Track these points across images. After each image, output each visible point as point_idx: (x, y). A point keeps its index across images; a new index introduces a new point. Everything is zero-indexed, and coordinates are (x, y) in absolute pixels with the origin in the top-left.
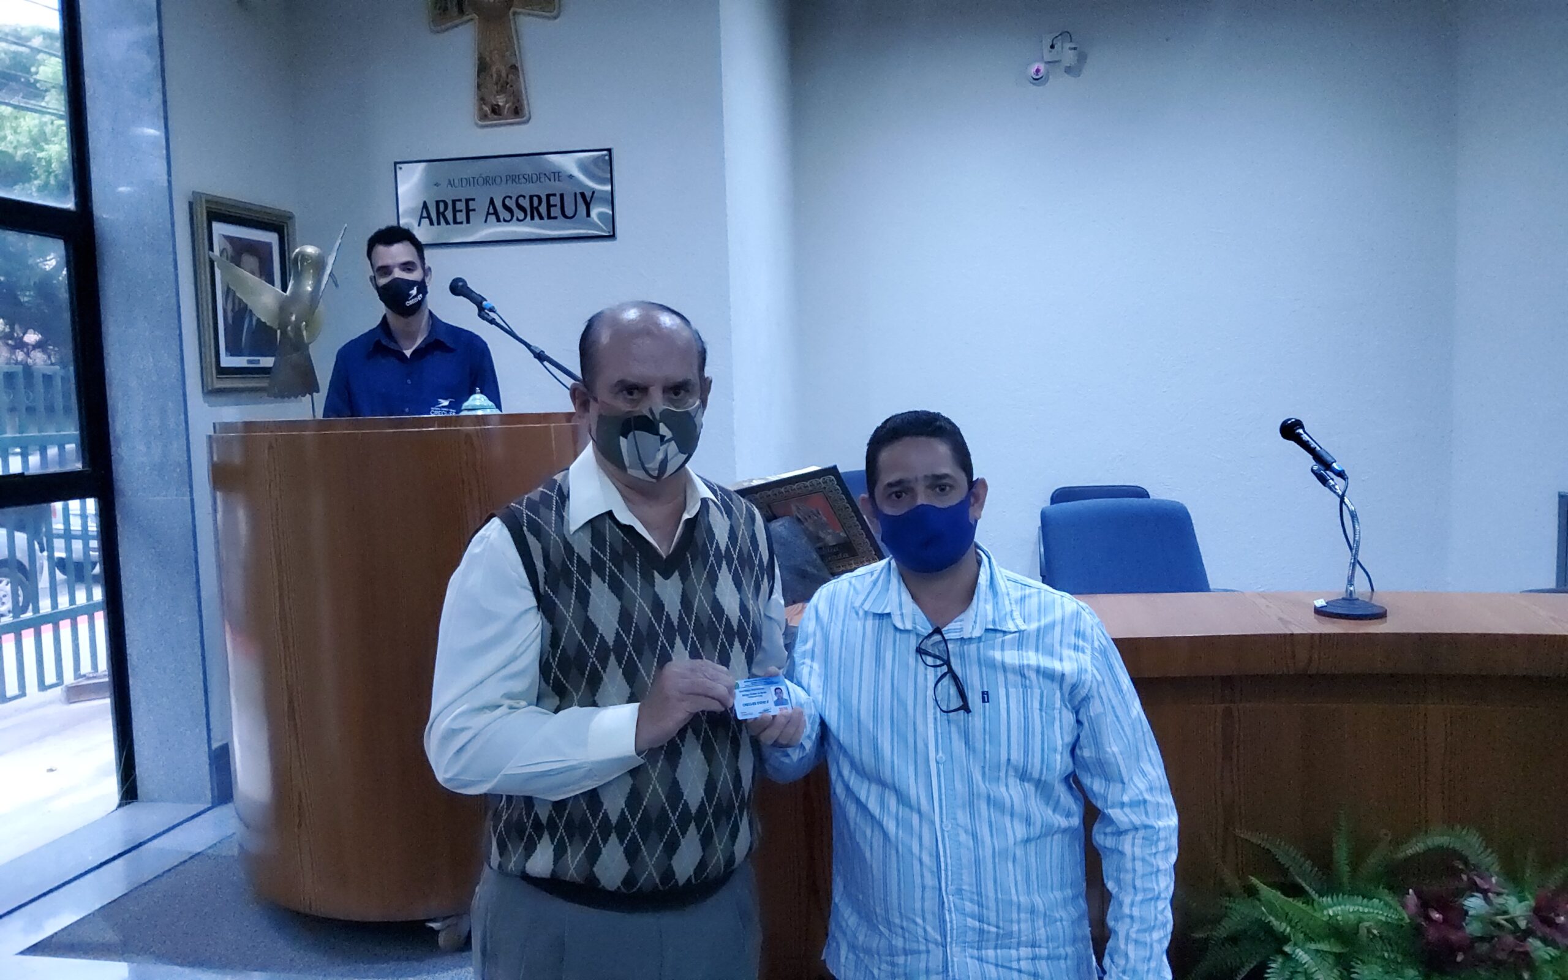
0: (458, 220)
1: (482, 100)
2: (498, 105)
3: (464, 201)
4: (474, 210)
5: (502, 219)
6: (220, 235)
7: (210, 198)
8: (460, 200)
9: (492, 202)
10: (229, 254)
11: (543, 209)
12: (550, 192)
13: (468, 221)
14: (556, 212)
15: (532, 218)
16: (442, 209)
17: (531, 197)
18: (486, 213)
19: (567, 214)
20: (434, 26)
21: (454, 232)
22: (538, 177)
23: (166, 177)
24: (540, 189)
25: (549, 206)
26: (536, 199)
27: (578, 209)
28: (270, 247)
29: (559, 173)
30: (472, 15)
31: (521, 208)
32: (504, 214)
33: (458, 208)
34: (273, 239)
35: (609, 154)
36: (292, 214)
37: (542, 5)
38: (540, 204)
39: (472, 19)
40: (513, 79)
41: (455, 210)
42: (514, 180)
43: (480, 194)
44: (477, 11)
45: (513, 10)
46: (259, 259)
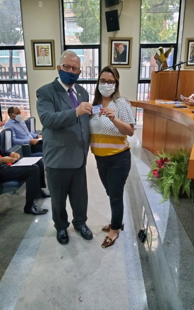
7: (188, 39)
23: (182, 37)
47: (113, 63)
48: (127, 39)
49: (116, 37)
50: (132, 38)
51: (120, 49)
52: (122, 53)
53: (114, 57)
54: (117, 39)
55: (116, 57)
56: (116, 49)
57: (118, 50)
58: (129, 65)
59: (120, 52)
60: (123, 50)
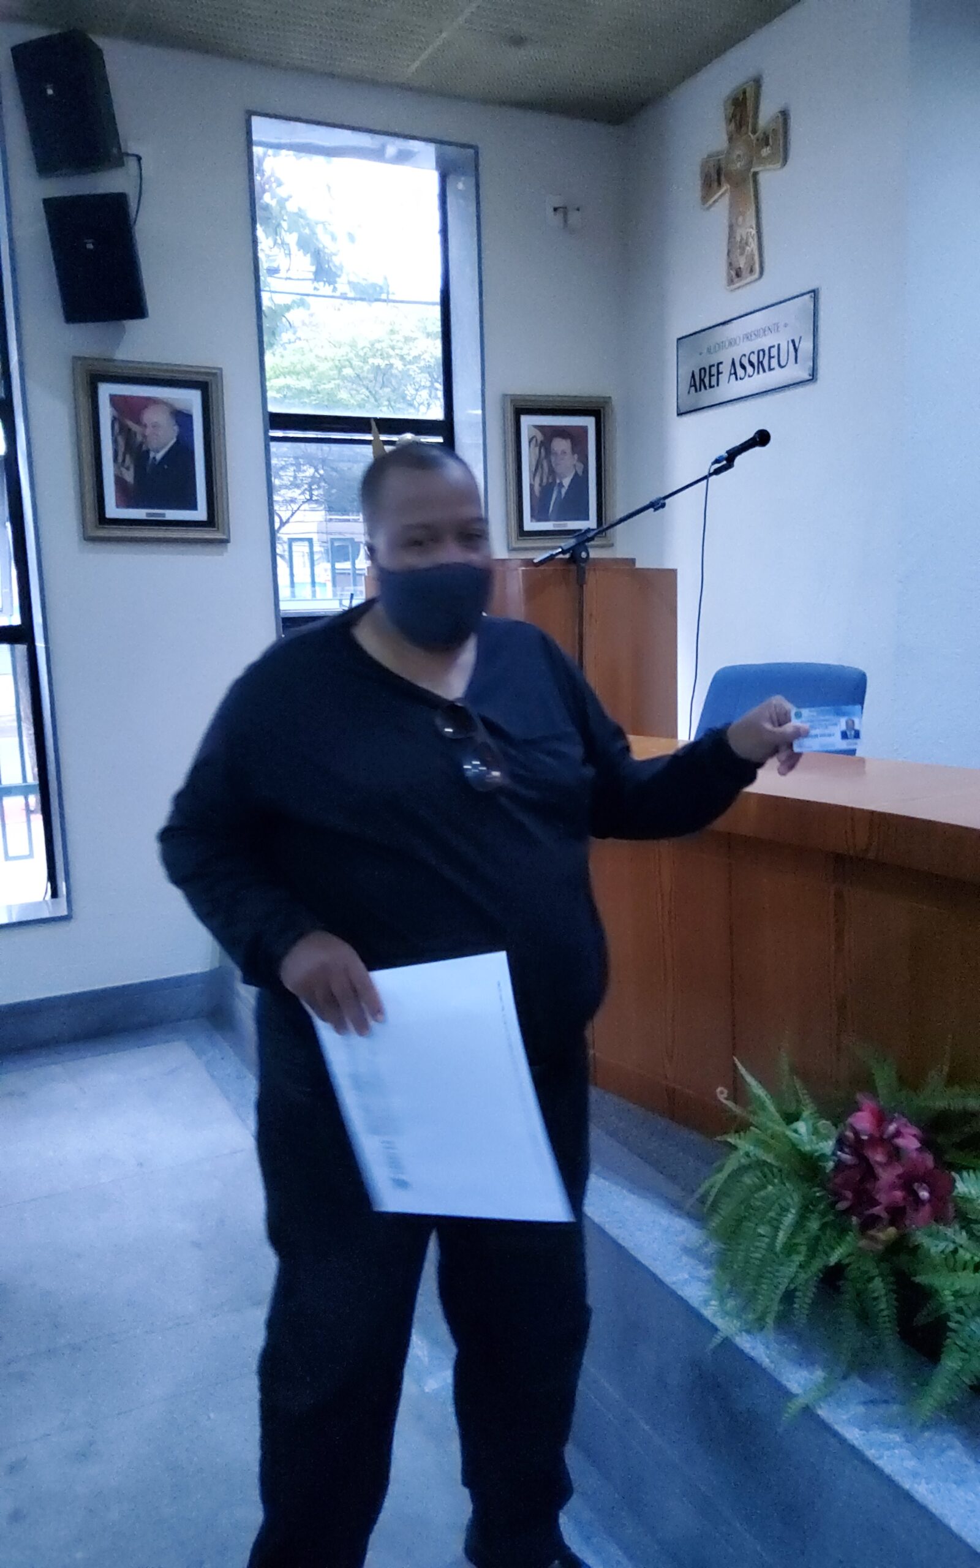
0: (712, 385)
1: (730, 264)
2: (740, 268)
3: (716, 366)
4: (722, 373)
5: (738, 377)
6: (528, 426)
7: (513, 398)
8: (713, 366)
9: (733, 364)
11: (766, 363)
12: (770, 346)
13: (718, 385)
14: (774, 362)
15: (758, 372)
16: (703, 377)
17: (759, 352)
18: (729, 373)
19: (783, 363)
20: (703, 204)
21: (708, 396)
22: (764, 331)
23: (480, 387)
24: (764, 342)
25: (770, 357)
26: (761, 353)
27: (790, 357)
28: (584, 430)
29: (778, 323)
30: (726, 187)
31: (752, 364)
32: (740, 372)
33: (712, 373)
34: (589, 422)
35: (815, 295)
36: (610, 397)
37: (771, 159)
38: (764, 357)
39: (726, 191)
40: (751, 240)
41: (711, 375)
42: (748, 338)
43: (726, 356)
44: (728, 181)
45: (753, 170)
46: (571, 441)
48: (193, 378)
49: (115, 358)
50: (217, 374)
51: (148, 432)
52: (163, 458)
53: (119, 481)
54: (127, 372)
55: (129, 476)
56: (122, 431)
57: (139, 438)
58: (214, 526)
59: (155, 446)
60: (173, 439)
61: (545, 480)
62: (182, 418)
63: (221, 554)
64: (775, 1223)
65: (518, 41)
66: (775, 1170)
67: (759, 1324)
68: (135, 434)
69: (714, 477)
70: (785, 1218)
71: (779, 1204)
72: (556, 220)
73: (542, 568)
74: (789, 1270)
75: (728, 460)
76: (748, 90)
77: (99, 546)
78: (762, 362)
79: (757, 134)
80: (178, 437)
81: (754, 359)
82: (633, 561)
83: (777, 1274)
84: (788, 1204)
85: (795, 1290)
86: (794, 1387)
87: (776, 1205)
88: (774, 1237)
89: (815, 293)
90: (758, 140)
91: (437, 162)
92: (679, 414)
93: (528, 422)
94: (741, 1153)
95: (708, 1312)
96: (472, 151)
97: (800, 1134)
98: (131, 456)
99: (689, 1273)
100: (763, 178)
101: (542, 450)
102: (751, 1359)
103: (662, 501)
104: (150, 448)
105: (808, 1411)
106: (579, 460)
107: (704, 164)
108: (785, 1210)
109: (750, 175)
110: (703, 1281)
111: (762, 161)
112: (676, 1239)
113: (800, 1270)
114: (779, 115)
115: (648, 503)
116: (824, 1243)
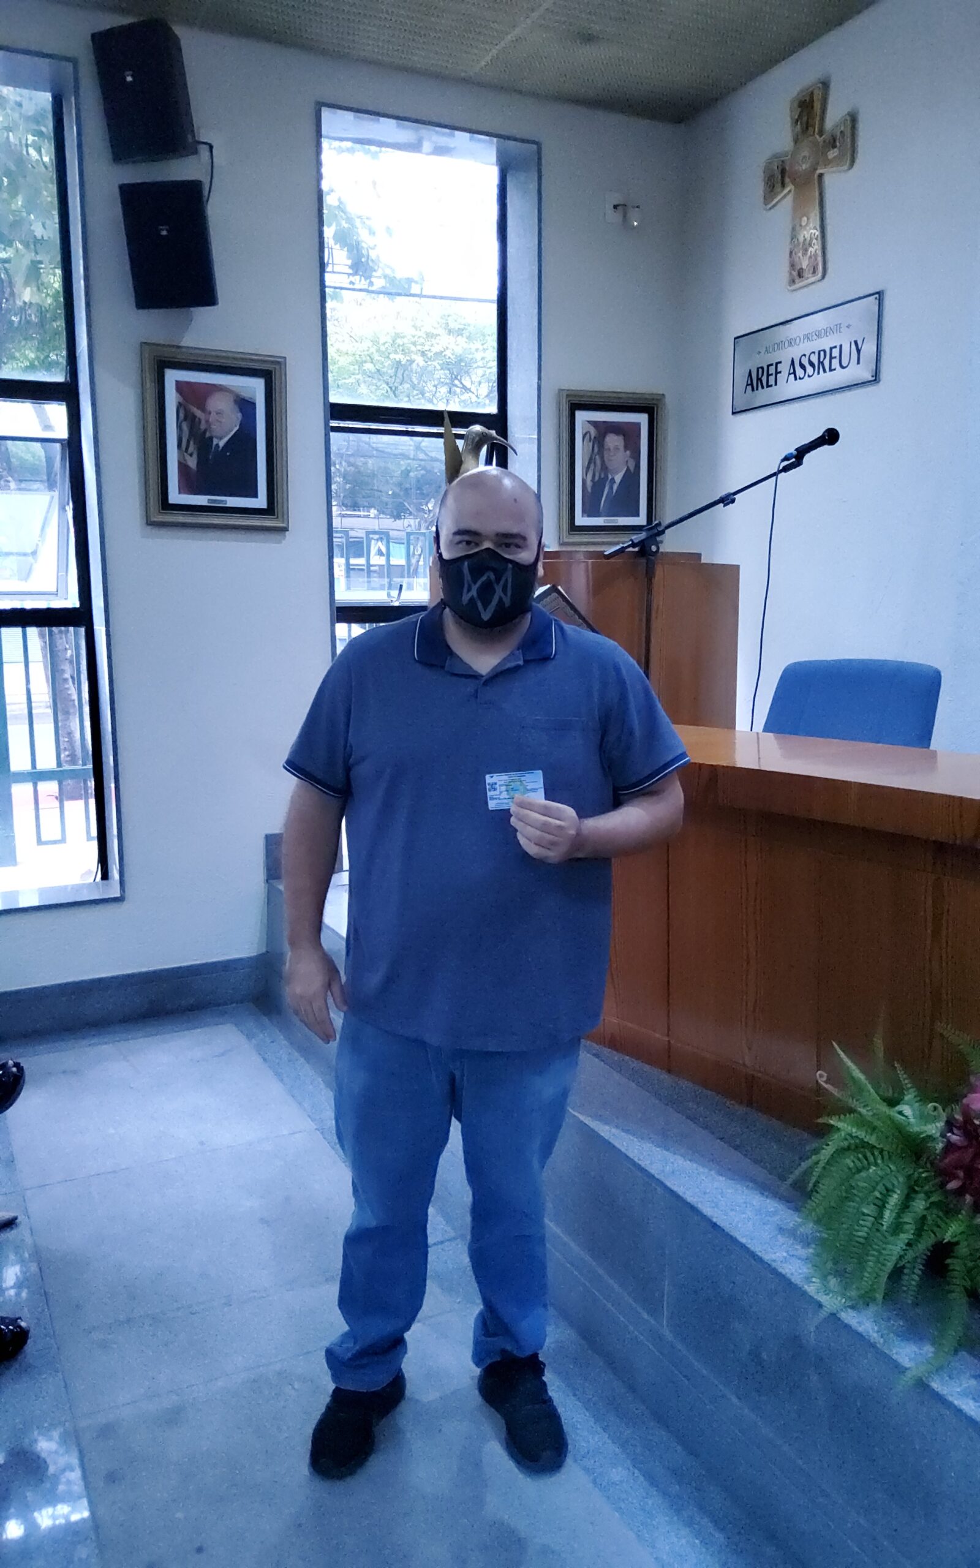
0: (770, 384)
1: (792, 266)
2: (802, 269)
3: (774, 367)
4: (780, 372)
5: (798, 377)
6: (583, 422)
7: (569, 393)
8: (772, 365)
9: (793, 363)
10: (592, 437)
11: (827, 364)
12: (832, 346)
13: (776, 384)
14: (835, 363)
15: (819, 373)
16: (760, 376)
17: (820, 351)
18: (787, 373)
19: (844, 365)
20: (766, 205)
21: (763, 395)
22: (826, 332)
23: (536, 381)
24: (825, 343)
25: (831, 358)
26: (822, 353)
27: (852, 360)
28: (637, 426)
29: (840, 324)
30: (790, 187)
31: (812, 364)
32: (800, 372)
33: (770, 373)
34: (642, 419)
35: (879, 296)
36: (663, 395)
37: (839, 160)
38: (824, 358)
39: (790, 191)
40: (814, 241)
41: (768, 375)
42: (808, 338)
43: (785, 356)
44: (793, 182)
45: (819, 171)
46: (624, 435)
47: (175, 497)
48: (257, 366)
49: (182, 344)
50: (280, 363)
51: (212, 418)
52: (228, 442)
53: (183, 467)
54: (191, 359)
55: (192, 463)
56: (187, 417)
57: (203, 426)
58: (274, 515)
59: (218, 434)
60: (236, 426)
61: (597, 478)
62: (246, 406)
63: (280, 542)
64: (880, 1203)
65: (589, 38)
66: (876, 1153)
67: (865, 1300)
68: (200, 419)
69: (783, 474)
70: (890, 1198)
71: (884, 1185)
72: (614, 217)
73: (612, 560)
74: (896, 1247)
75: (796, 458)
76: (816, 92)
77: (163, 532)
78: (822, 363)
79: (823, 137)
80: (240, 425)
81: (815, 359)
82: (699, 555)
83: (883, 1251)
84: (893, 1185)
85: (903, 1267)
86: (905, 1362)
87: (881, 1184)
88: (880, 1216)
89: (880, 295)
90: (824, 141)
91: (498, 157)
92: (733, 413)
93: (581, 416)
94: (843, 1134)
95: (811, 1289)
96: (535, 147)
97: (906, 1117)
98: (194, 444)
99: (787, 1252)
100: (827, 179)
101: (596, 446)
102: (860, 1335)
103: (732, 497)
104: (214, 434)
105: (922, 1385)
106: (632, 457)
107: (769, 163)
108: (889, 1191)
109: (816, 176)
110: (803, 1260)
111: (827, 163)
112: (770, 1219)
113: (908, 1248)
114: (848, 118)
115: (718, 498)
116: (930, 1222)
